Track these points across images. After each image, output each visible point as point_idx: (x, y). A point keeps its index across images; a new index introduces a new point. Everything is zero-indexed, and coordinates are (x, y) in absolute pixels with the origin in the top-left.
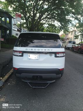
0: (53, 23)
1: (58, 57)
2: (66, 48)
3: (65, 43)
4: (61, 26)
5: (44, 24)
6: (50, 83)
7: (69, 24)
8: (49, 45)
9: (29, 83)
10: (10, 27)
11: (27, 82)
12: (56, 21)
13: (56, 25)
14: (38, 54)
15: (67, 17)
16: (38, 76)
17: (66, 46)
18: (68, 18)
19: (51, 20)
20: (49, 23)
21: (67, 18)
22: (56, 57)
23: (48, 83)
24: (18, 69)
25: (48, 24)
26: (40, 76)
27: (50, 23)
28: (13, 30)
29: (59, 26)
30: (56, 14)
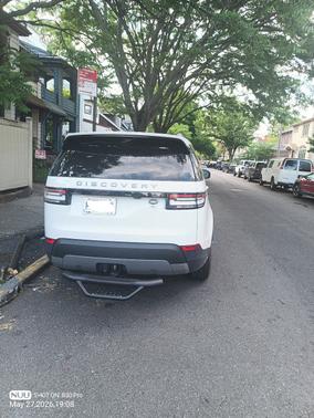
0: (227, 94)
1: (174, 208)
2: (275, 185)
3: (271, 166)
4: (257, 102)
5: (195, 96)
6: (146, 287)
7: (285, 94)
8: (167, 173)
9: (83, 282)
10: (72, 110)
11: (75, 281)
12: (239, 85)
13: (241, 100)
14: (113, 200)
15: (278, 68)
16: (113, 265)
17: (273, 177)
18: (285, 74)
19: (221, 81)
20: (212, 93)
21: (279, 75)
22: (169, 207)
23: (137, 287)
24: (56, 241)
25: (210, 97)
26: (117, 265)
27: (219, 92)
28: (85, 120)
29: (250, 102)
30: (241, 59)
